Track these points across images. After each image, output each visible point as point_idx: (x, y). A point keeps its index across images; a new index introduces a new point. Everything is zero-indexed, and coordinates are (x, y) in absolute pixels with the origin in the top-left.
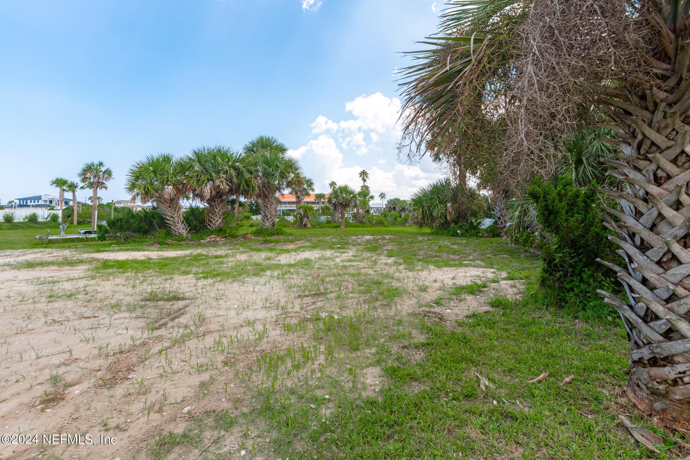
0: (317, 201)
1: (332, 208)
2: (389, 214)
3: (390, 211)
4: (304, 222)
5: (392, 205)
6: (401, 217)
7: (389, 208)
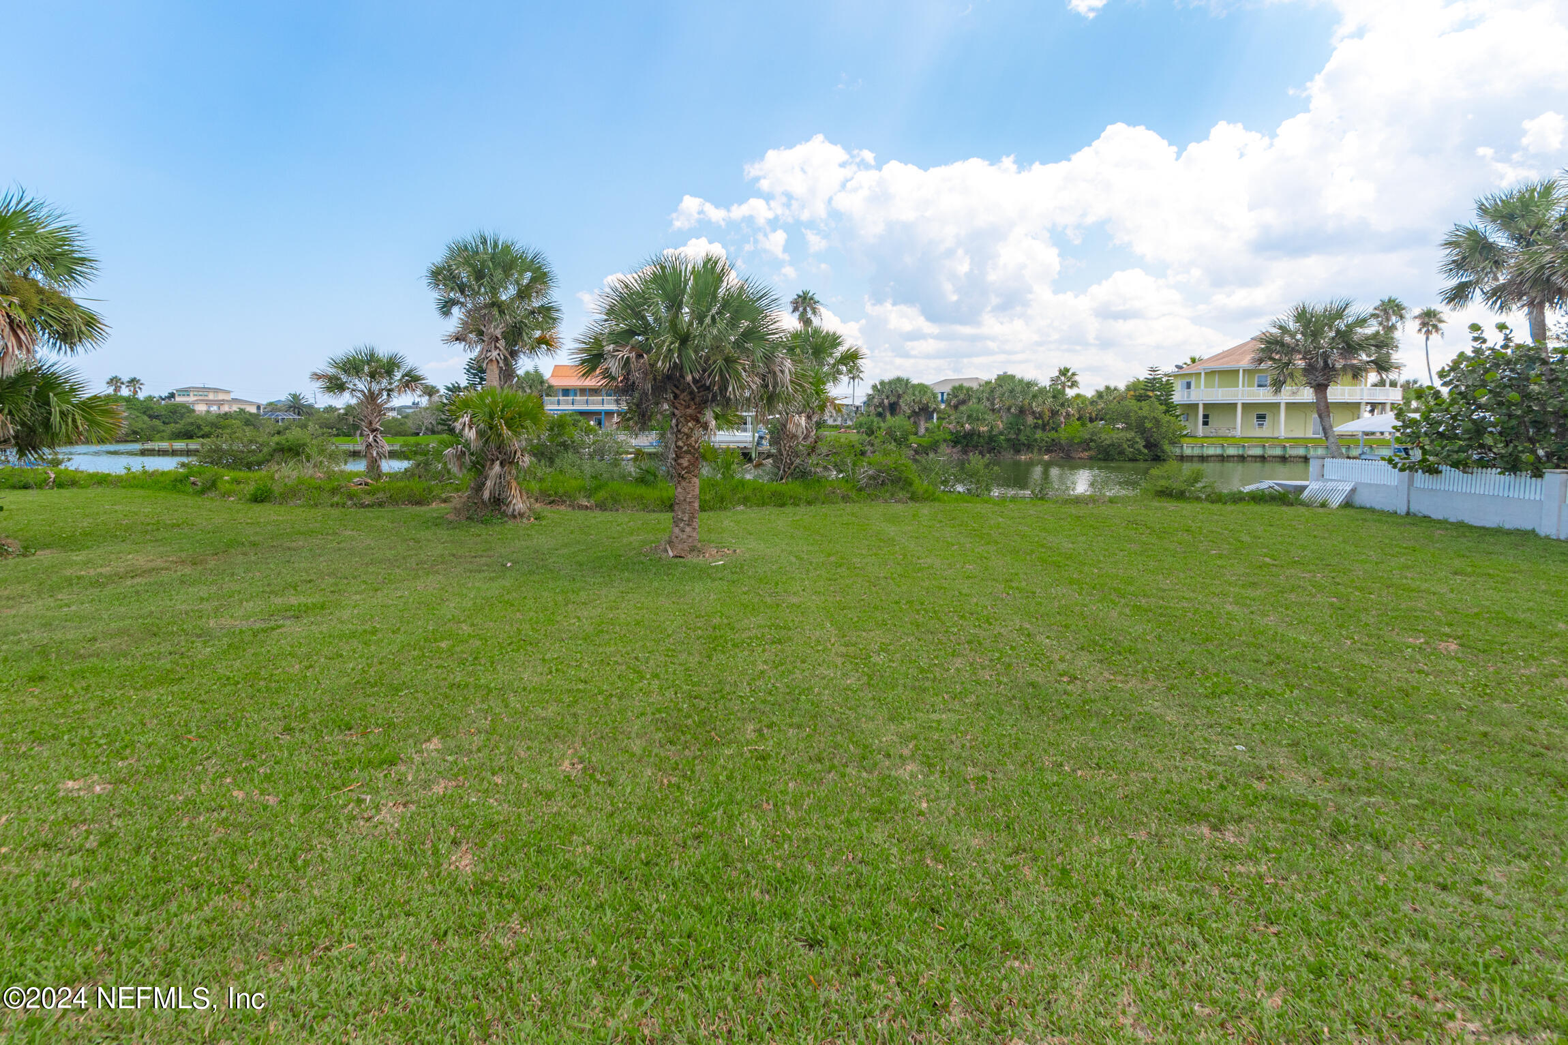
2: (882, 425)
3: (880, 415)
4: (488, 483)
5: (888, 397)
6: (916, 434)
7: (876, 407)
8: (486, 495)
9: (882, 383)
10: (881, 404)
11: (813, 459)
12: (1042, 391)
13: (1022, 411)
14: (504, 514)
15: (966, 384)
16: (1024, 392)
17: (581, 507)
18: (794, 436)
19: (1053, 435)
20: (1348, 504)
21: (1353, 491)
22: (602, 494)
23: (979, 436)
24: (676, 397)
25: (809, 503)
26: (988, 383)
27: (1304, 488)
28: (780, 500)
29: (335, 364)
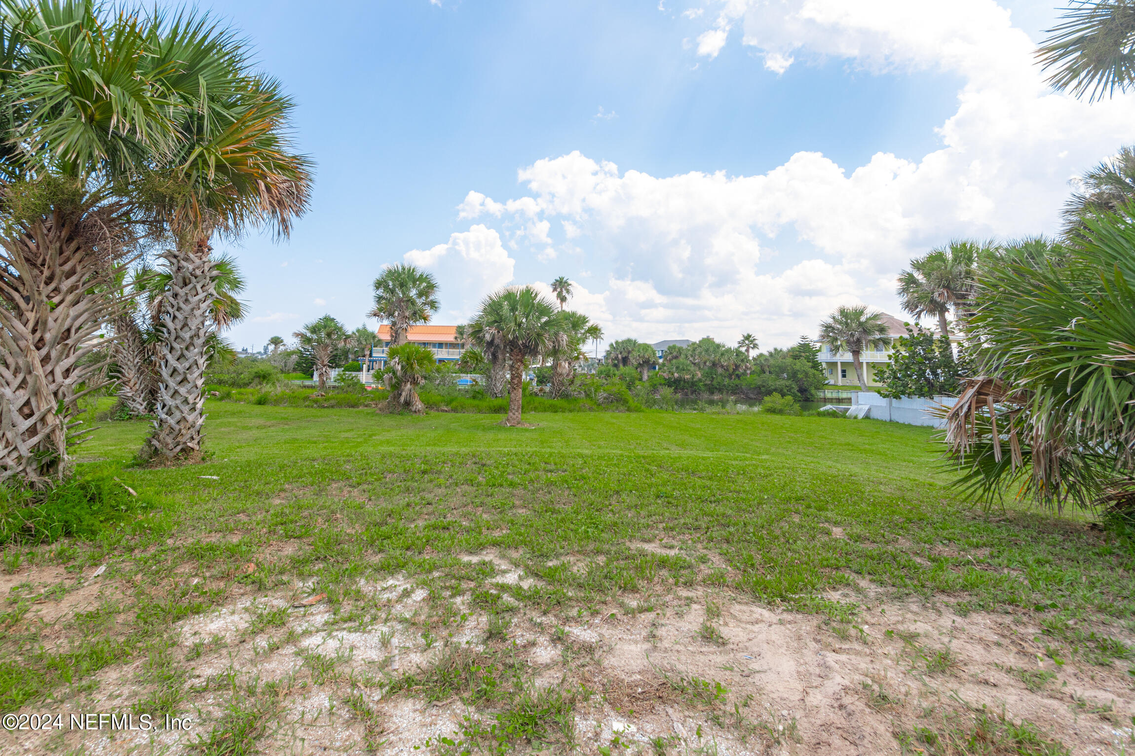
0: (459, 341)
1: (486, 358)
2: (616, 372)
3: (616, 366)
4: (404, 394)
5: (621, 353)
6: (641, 380)
7: (613, 359)
8: (402, 399)
9: (617, 342)
10: (616, 358)
11: (571, 388)
12: (729, 350)
13: (714, 365)
14: (411, 411)
15: (678, 345)
16: (715, 351)
17: (443, 411)
18: (561, 375)
19: (737, 382)
20: (867, 417)
21: (869, 410)
22: (454, 404)
23: (685, 381)
24: (512, 350)
25: (571, 411)
26: (694, 344)
27: (848, 410)
28: (554, 409)
29: (307, 328)
